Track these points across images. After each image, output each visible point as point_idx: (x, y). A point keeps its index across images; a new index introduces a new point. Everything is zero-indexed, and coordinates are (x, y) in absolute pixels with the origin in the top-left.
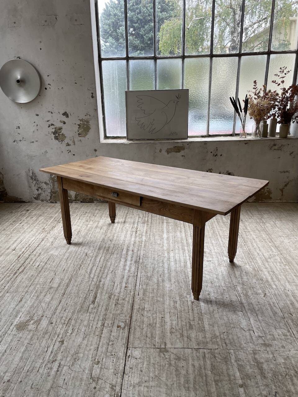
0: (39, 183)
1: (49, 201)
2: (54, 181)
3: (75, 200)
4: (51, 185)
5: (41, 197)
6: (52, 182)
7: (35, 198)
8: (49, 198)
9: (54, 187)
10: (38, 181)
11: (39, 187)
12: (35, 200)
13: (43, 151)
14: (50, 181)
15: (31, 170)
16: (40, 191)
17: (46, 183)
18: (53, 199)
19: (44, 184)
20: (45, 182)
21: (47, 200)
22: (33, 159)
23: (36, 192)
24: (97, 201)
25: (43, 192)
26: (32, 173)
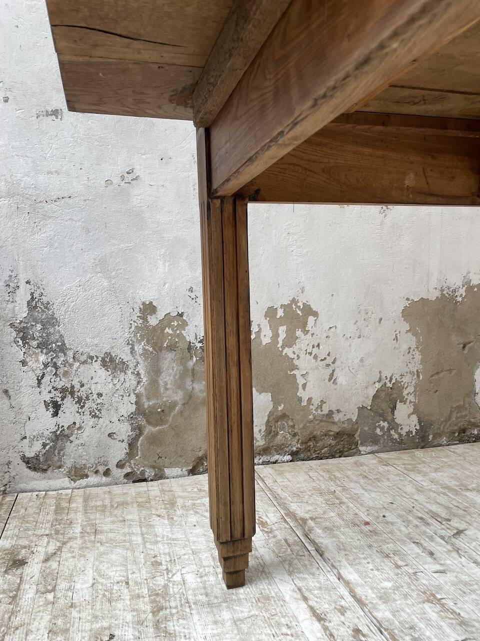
0: (65, 363)
1: (119, 473)
2: (159, 348)
3: (266, 451)
4: (142, 369)
5: (70, 448)
6: (145, 353)
7: (34, 464)
8: (119, 451)
9: (154, 383)
10: (63, 349)
11: (64, 390)
12: (32, 474)
13: (113, 170)
14: (139, 348)
15: (22, 284)
16: (69, 413)
17: (110, 363)
18: (144, 456)
19: (97, 365)
20: (108, 354)
21: (105, 464)
22: (45, 217)
23: (45, 423)
24: (375, 440)
25: (87, 417)
26: (32, 305)
